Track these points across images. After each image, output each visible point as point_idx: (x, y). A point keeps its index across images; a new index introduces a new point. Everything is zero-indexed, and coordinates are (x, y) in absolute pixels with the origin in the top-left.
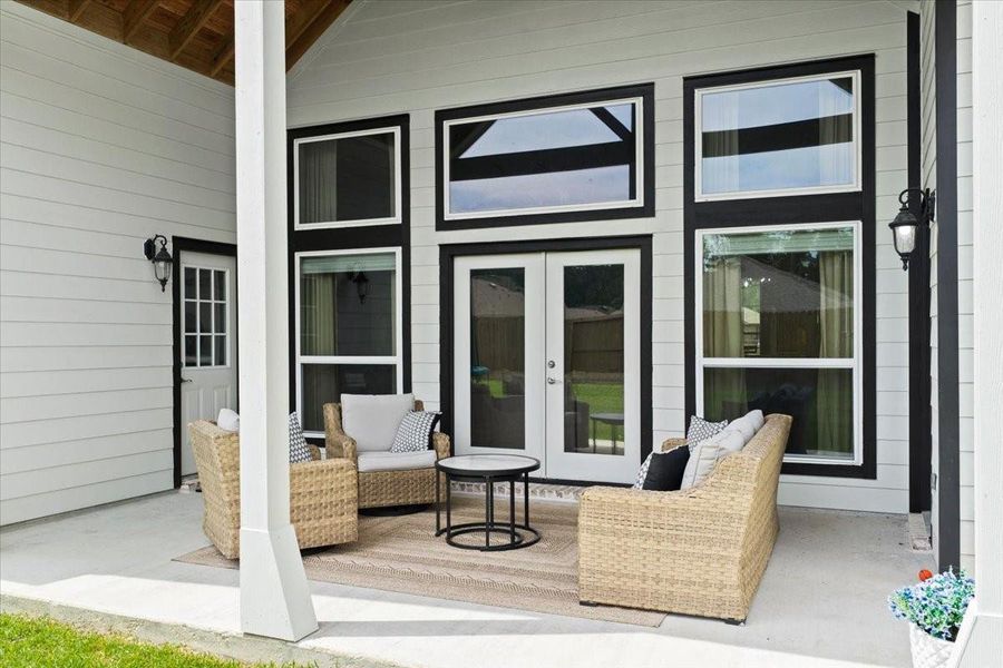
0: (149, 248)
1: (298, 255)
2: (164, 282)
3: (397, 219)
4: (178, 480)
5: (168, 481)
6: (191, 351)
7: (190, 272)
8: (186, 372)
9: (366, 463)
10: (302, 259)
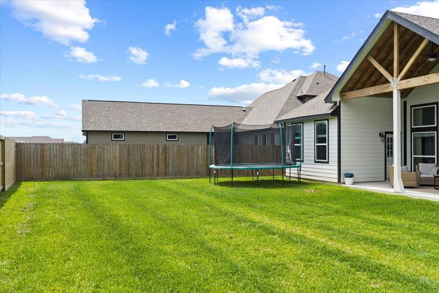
0: (380, 134)
1: (413, 133)
2: (383, 141)
3: (436, 125)
4: (386, 179)
5: (384, 179)
6: (388, 154)
7: (388, 138)
8: (387, 158)
9: (422, 176)
10: (414, 134)
